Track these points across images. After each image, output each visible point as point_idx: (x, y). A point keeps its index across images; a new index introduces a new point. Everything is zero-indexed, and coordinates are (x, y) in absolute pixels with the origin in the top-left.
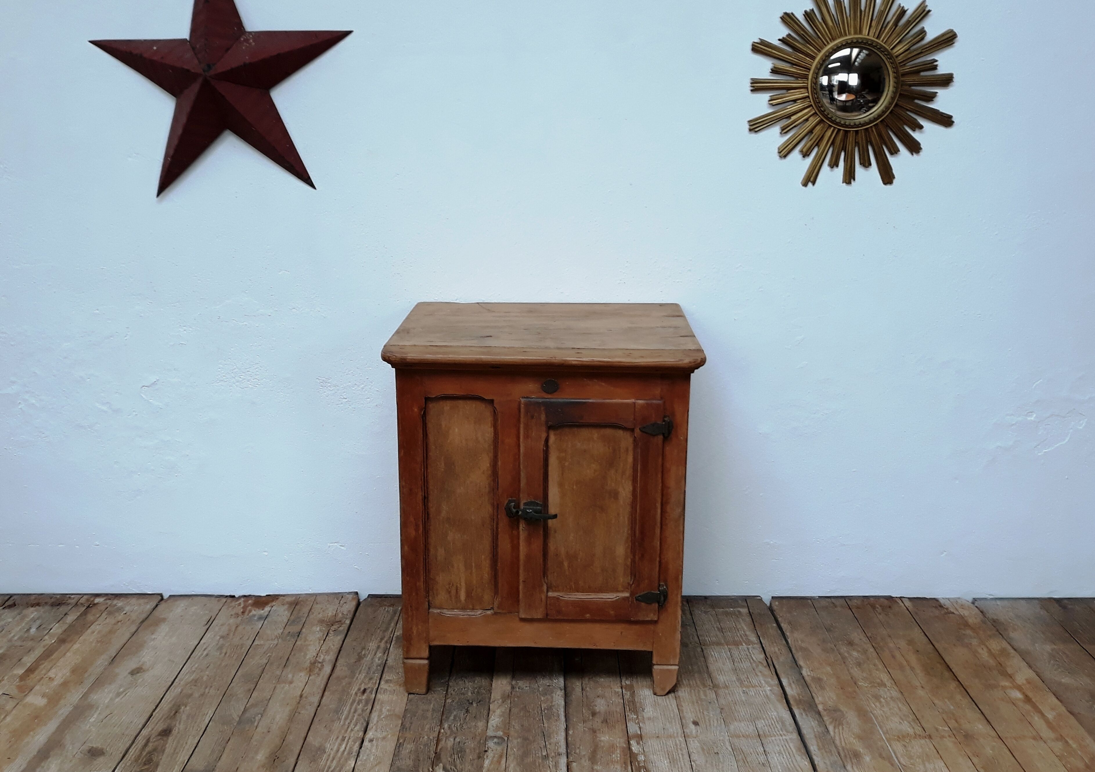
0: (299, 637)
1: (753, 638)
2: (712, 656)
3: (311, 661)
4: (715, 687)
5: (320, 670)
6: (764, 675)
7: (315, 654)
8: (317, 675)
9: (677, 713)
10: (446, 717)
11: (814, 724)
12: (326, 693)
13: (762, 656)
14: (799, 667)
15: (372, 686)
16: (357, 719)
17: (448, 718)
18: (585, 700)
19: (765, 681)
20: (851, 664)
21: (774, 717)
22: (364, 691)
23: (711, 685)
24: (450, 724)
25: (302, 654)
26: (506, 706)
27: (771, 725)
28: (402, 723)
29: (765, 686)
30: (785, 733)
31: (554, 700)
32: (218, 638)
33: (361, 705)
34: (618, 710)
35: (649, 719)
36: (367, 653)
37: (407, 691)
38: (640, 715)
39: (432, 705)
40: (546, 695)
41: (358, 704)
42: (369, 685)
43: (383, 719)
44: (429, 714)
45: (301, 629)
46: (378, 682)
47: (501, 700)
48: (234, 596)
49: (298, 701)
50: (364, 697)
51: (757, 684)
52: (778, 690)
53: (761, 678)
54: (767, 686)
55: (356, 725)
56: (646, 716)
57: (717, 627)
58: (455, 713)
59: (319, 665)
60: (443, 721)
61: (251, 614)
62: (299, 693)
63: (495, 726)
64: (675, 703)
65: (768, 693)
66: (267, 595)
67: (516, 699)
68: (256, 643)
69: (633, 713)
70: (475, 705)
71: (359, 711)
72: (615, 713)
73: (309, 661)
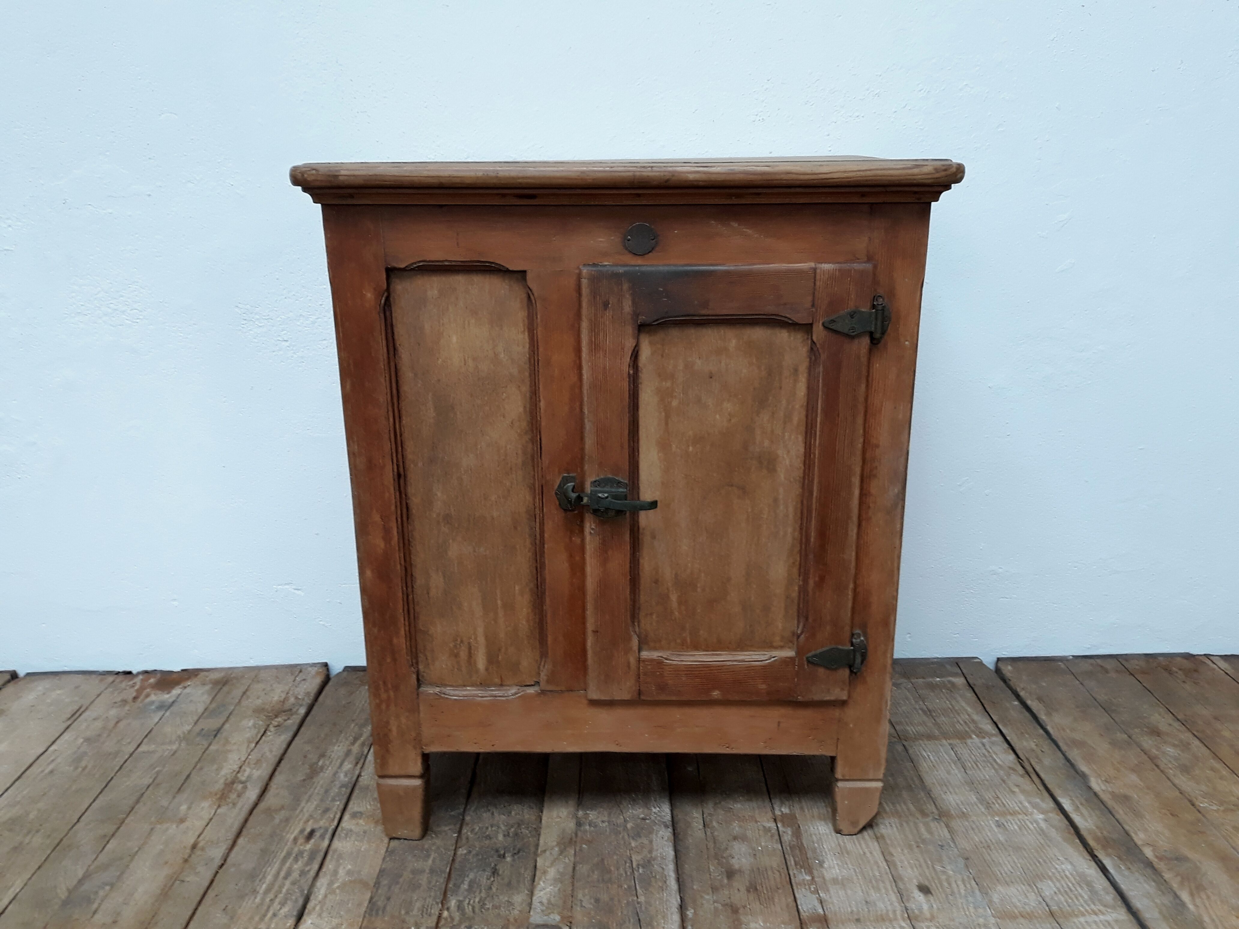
0: (217, 738)
1: (988, 727)
2: (924, 757)
3: (226, 780)
4: (943, 815)
5: (239, 796)
6: (1023, 791)
7: (236, 767)
8: (231, 805)
9: (885, 869)
10: (455, 885)
11: (1149, 887)
12: (241, 841)
13: (1012, 757)
14: (1084, 777)
15: (327, 824)
16: (288, 892)
17: (457, 886)
18: (711, 845)
19: (1030, 803)
20: (1171, 769)
21: (1067, 873)
22: (312, 833)
23: (935, 810)
24: (461, 899)
25: (215, 767)
26: (567, 861)
27: (1067, 890)
28: (371, 898)
29: (1031, 814)
30: (1101, 908)
31: (655, 847)
32: (82, 740)
33: (300, 863)
34: (775, 865)
35: (835, 881)
36: (327, 763)
37: (387, 835)
38: (815, 873)
39: (430, 862)
40: (640, 837)
41: (296, 860)
42: (322, 823)
43: (338, 891)
44: (424, 880)
45: (223, 724)
46: (338, 816)
47: (557, 849)
48: (130, 673)
49: (186, 857)
50: (308, 847)
51: (1017, 808)
52: (1057, 818)
53: (1022, 797)
54: (1035, 811)
55: (283, 904)
56: (828, 876)
57: (922, 709)
58: (472, 876)
59: (240, 787)
60: (449, 893)
61: (148, 700)
62: (192, 841)
63: (545, 901)
64: (877, 847)
65: (1043, 825)
66: (183, 670)
67: (584, 846)
68: (143, 748)
69: (803, 870)
70: (509, 859)
71: (295, 875)
72: (770, 873)
73: (222, 781)
